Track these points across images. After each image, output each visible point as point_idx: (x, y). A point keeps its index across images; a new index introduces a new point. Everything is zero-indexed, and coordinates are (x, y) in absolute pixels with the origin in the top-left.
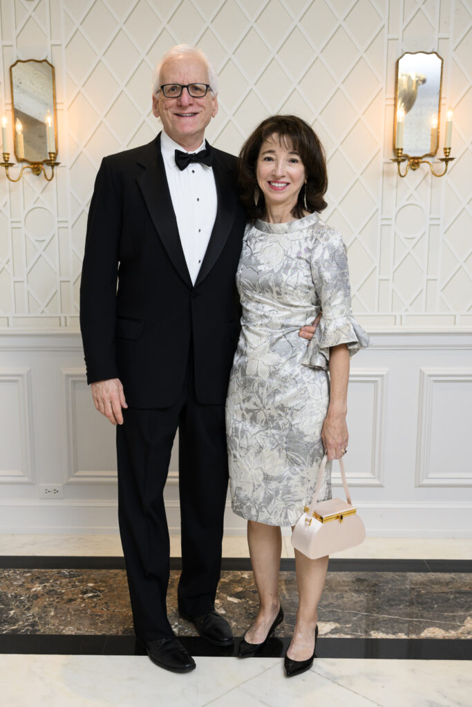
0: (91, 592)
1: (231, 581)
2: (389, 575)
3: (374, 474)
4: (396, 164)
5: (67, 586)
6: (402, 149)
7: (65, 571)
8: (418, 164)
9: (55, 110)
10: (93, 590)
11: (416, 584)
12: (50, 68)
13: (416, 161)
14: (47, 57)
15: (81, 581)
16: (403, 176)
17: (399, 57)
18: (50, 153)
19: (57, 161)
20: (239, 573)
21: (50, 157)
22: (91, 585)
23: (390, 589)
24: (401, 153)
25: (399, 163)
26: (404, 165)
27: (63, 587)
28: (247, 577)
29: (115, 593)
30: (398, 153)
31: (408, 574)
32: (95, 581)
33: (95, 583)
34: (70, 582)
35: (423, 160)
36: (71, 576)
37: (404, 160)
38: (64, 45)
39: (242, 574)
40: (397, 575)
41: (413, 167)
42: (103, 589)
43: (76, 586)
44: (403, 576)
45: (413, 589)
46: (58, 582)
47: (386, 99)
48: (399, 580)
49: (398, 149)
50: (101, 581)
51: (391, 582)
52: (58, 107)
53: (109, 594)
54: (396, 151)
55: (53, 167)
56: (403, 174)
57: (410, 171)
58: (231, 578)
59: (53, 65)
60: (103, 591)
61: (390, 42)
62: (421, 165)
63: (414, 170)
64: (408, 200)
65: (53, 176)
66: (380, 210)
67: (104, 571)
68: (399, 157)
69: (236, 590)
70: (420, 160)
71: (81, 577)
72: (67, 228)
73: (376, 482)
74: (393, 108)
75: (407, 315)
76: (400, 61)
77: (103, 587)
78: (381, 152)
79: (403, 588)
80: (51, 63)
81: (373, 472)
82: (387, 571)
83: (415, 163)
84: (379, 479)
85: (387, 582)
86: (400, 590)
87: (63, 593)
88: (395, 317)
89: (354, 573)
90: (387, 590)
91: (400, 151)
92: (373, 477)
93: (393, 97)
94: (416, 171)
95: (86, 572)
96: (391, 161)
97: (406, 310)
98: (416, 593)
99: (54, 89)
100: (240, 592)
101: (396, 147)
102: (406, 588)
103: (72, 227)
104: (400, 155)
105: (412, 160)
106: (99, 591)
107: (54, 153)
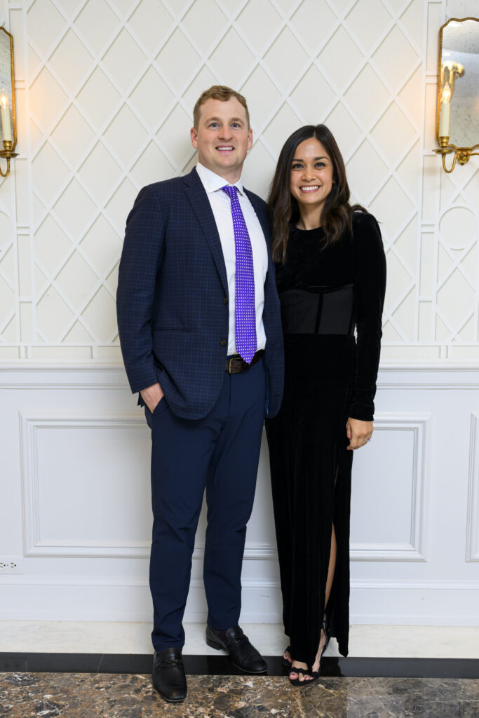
0: (48, 707)
1: (231, 691)
2: (436, 683)
3: (414, 546)
4: (440, 156)
5: (17, 697)
6: (448, 138)
7: (17, 676)
8: (467, 155)
9: (14, 89)
10: (51, 705)
11: (471, 697)
12: (8, 37)
13: (465, 153)
14: (4, 24)
15: (36, 691)
16: (450, 172)
17: (442, 25)
18: (4, 142)
19: (16, 152)
20: (242, 679)
21: (5, 147)
22: (48, 696)
23: (438, 704)
24: (447, 143)
25: (444, 155)
26: (450, 158)
27: (11, 700)
28: (252, 686)
29: (79, 709)
30: (442, 143)
31: (460, 681)
32: (54, 690)
33: (53, 694)
34: (21, 692)
35: (474, 152)
36: (26, 682)
37: (450, 152)
38: (25, 10)
39: (246, 680)
40: (446, 683)
41: (461, 162)
42: (63, 703)
43: (29, 698)
44: (454, 685)
45: (468, 704)
46: (6, 692)
47: (427, 76)
48: (448, 691)
49: (442, 138)
50: (62, 691)
51: (438, 693)
52: (18, 85)
53: (71, 711)
54: (439, 139)
55: (8, 159)
56: (449, 170)
57: (458, 166)
58: (232, 688)
59: (12, 34)
60: (64, 706)
61: (431, 5)
62: (472, 158)
63: (462, 164)
64: (454, 202)
65: (8, 171)
66: (419, 215)
67: (67, 675)
68: (443, 148)
69: (236, 705)
70: (469, 152)
71: (37, 685)
72: (28, 235)
73: (416, 555)
74: (434, 88)
75: (454, 346)
76: (444, 29)
77: (64, 699)
78: (421, 142)
79: (455, 702)
80: (9, 31)
81: (412, 542)
82: (432, 677)
83: (464, 155)
84: (420, 552)
85: (434, 694)
86: (452, 705)
87: (10, 710)
88: (440, 347)
89: (389, 679)
90: (435, 707)
91: (445, 140)
92: (413, 549)
93: (435, 73)
94: (464, 166)
95: (44, 677)
96: (434, 153)
97: (453, 340)
98: (472, 712)
99: (12, 63)
100: (242, 709)
101: (440, 135)
102: (459, 703)
103: (35, 234)
104: (445, 145)
105: (459, 152)
106: (58, 706)
107: (10, 142)
